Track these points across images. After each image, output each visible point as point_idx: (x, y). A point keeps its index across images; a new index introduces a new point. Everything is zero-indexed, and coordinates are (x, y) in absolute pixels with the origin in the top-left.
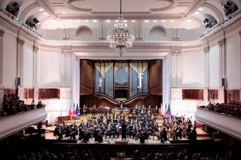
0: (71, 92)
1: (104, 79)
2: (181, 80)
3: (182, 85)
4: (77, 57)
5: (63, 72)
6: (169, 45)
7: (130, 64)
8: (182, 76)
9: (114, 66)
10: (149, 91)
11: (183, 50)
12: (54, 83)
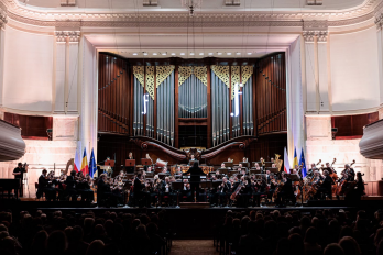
0: (79, 124)
1: (155, 103)
2: (328, 95)
3: (330, 107)
4: (92, 47)
5: (60, 79)
6: (298, 17)
7: (213, 68)
8: (330, 87)
9: (176, 71)
10: (256, 129)
11: (330, 29)
12: (39, 103)
